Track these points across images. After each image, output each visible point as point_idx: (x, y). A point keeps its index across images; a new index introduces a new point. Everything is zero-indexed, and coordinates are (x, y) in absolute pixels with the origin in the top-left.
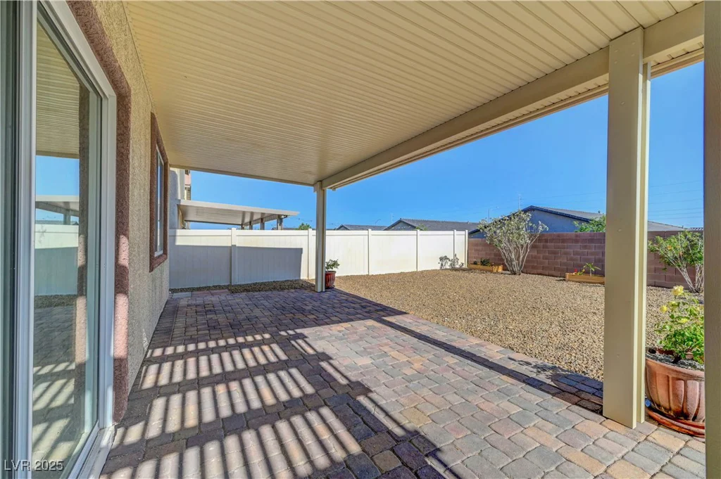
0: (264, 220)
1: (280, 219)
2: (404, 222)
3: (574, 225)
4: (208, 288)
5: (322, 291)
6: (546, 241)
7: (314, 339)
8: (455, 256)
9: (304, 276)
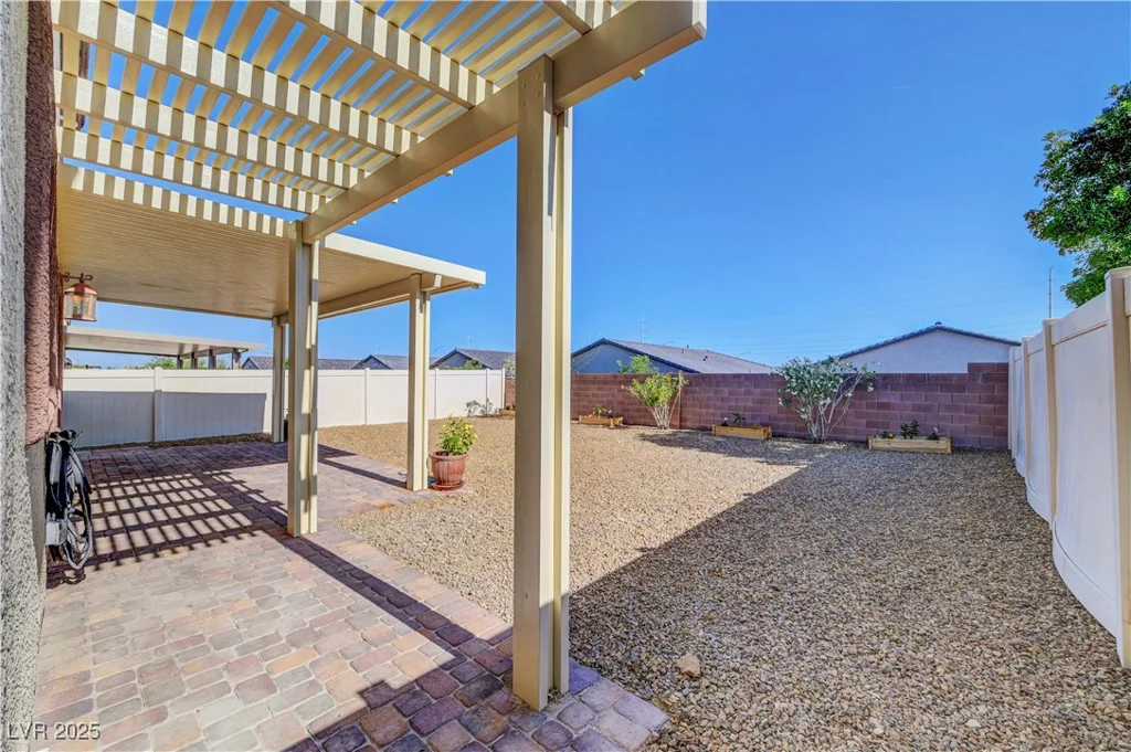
0: (215, 352)
1: (236, 353)
2: (462, 355)
4: (119, 446)
5: (280, 442)
7: (238, 474)
8: (487, 400)
9: (267, 429)
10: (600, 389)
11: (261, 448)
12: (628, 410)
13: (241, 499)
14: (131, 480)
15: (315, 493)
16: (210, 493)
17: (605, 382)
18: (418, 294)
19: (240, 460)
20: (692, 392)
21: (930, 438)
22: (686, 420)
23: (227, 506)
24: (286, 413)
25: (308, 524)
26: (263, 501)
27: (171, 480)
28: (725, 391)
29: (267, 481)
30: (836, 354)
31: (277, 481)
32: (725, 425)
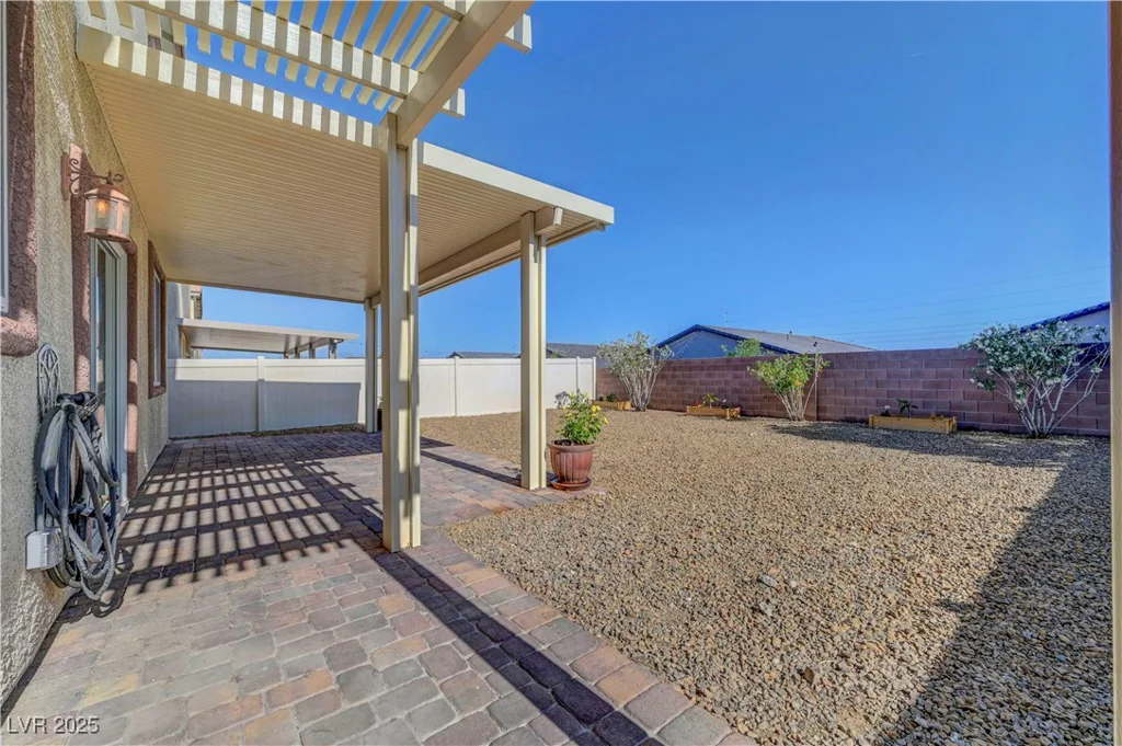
0: (314, 345)
1: (332, 344)
3: (722, 349)
4: (225, 435)
5: (373, 432)
6: (675, 369)
7: (331, 464)
8: (578, 391)
9: (362, 420)
10: (710, 375)
11: (355, 438)
12: (744, 400)
13: (331, 495)
14: (223, 469)
15: (418, 491)
16: (299, 486)
17: (715, 368)
18: (532, 238)
19: (333, 450)
20: (834, 376)
22: (825, 409)
23: (314, 503)
24: (379, 401)
25: (410, 534)
26: (355, 498)
27: (262, 470)
28: (885, 371)
29: (360, 474)
31: (371, 474)
32: (886, 414)
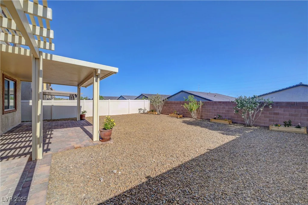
2: (143, 95)
5: (79, 121)
8: (145, 108)
10: (176, 106)
12: (184, 113)
17: (177, 104)
18: (95, 76)
20: (204, 107)
21: (297, 127)
28: (216, 107)
30: (258, 95)
32: (215, 119)
